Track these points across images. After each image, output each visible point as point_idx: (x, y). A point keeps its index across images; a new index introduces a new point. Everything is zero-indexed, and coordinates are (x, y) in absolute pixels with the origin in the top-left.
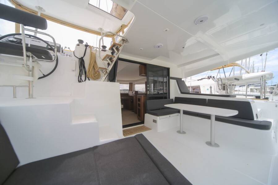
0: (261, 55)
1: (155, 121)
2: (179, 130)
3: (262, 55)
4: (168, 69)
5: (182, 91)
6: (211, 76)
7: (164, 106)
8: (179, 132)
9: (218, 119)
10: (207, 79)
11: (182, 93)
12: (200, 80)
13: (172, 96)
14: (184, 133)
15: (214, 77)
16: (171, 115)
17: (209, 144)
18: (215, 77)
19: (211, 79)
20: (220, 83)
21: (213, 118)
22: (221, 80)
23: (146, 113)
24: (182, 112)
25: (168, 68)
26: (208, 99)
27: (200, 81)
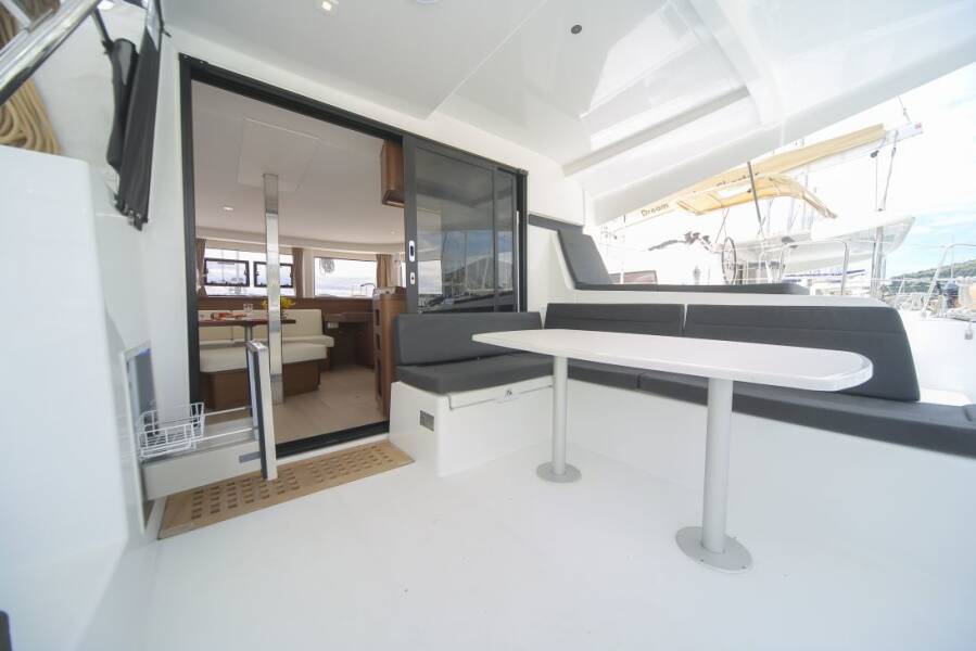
0: (874, 155)
1: (427, 420)
2: (550, 460)
3: (879, 154)
4: (520, 178)
5: (580, 280)
6: (696, 235)
7: (471, 338)
8: (547, 472)
9: (753, 401)
10: (682, 244)
11: (579, 286)
12: (658, 247)
13: (538, 301)
14: (572, 474)
15: (706, 238)
16: (516, 387)
17: (695, 543)
18: (710, 239)
19: (697, 242)
20: (729, 257)
21: (722, 398)
22: (731, 249)
23: (396, 380)
24: (561, 369)
25: (518, 170)
26: (689, 307)
27: (656, 250)
